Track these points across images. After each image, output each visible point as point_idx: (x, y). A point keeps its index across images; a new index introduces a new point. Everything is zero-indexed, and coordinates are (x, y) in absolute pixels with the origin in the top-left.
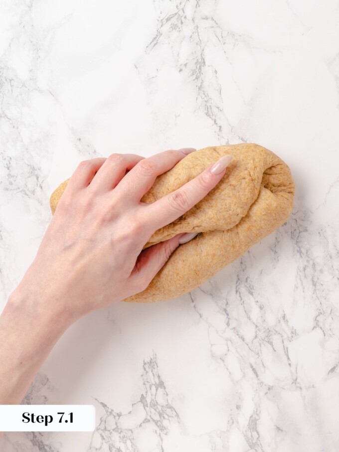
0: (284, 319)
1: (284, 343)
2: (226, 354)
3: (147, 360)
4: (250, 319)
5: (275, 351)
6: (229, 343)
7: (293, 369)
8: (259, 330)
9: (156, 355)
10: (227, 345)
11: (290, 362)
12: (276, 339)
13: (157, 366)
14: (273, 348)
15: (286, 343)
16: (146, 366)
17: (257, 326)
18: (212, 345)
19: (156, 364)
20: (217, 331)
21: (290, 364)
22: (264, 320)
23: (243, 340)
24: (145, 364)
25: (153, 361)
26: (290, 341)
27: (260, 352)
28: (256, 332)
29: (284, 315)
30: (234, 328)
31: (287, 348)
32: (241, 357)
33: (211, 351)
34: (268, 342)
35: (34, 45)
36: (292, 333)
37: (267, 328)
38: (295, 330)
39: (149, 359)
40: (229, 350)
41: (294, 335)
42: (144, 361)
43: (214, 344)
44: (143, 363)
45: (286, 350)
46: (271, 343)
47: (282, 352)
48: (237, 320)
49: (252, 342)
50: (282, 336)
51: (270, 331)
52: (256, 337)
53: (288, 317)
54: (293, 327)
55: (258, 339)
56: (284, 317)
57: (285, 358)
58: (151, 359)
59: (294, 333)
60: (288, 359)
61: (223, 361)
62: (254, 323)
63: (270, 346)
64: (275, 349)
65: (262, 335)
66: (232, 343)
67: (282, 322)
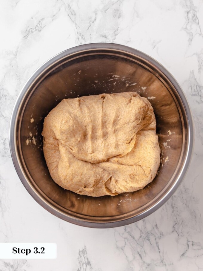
0: (156, 227)
1: (157, 240)
2: (124, 246)
3: (81, 250)
4: (137, 227)
5: (151, 244)
6: (126, 240)
7: (161, 254)
8: (143, 233)
9: (86, 247)
10: (125, 241)
11: (160, 251)
12: (152, 238)
13: (87, 253)
14: (150, 243)
15: (158, 240)
16: (81, 253)
17: (141, 231)
18: (116, 241)
19: (86, 252)
20: (119, 234)
21: (159, 252)
22: (145, 228)
23: (134, 238)
24: (80, 252)
25: (84, 250)
26: (160, 239)
27: (143, 245)
28: (141, 234)
29: (156, 224)
30: (129, 232)
31: (158, 243)
32: (133, 248)
33: (116, 245)
34: (147, 239)
35: (18, 76)
36: (161, 234)
37: (147, 232)
38: (162, 233)
39: (82, 249)
40: (126, 244)
41: (161, 236)
42: (79, 250)
43: (118, 241)
44: (79, 251)
45: (157, 244)
46: (149, 240)
47: (155, 245)
48: (130, 227)
49: (139, 239)
50: (155, 236)
51: (148, 233)
52: (141, 237)
53: (158, 226)
54: (161, 231)
55: (142, 238)
56: (156, 226)
57: (157, 248)
58: (83, 249)
59: (162, 234)
60: (159, 249)
61: (123, 250)
62: (140, 229)
63: (148, 242)
64: (152, 243)
65: (144, 236)
66: (127, 240)
67: (155, 229)
